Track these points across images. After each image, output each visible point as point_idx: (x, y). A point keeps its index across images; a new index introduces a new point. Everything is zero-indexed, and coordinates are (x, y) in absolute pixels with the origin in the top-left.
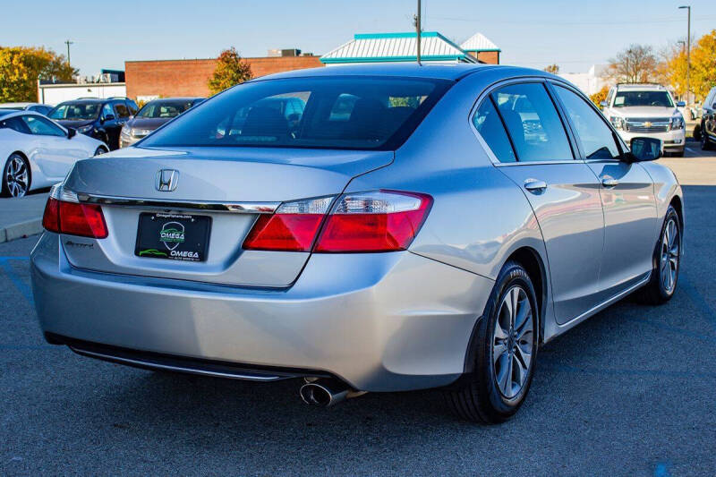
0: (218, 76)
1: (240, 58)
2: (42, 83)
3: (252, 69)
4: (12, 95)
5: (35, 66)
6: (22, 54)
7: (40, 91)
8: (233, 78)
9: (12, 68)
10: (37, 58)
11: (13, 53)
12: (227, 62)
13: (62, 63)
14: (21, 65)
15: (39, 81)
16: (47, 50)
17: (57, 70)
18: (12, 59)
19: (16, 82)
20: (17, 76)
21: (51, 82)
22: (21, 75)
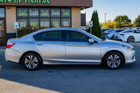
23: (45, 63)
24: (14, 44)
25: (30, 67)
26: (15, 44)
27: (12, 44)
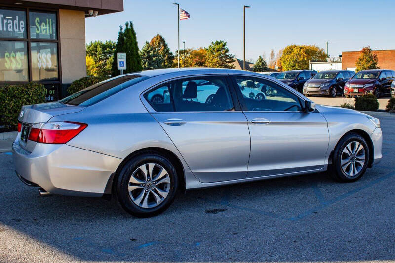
0: (360, 60)
1: (372, 51)
2: (311, 62)
3: (378, 56)
4: (299, 66)
5: (310, 54)
6: (304, 49)
7: (310, 65)
8: (367, 60)
9: (299, 54)
10: (311, 51)
11: (301, 48)
12: (365, 53)
13: (322, 52)
14: (304, 54)
15: (310, 61)
16: (316, 47)
17: (320, 55)
18: (300, 51)
19: (301, 61)
20: (302, 58)
21: (315, 61)
22: (304, 58)
23: (191, 184)
24: (84, 126)
25: (145, 205)
26: (87, 125)
27: (76, 127)
